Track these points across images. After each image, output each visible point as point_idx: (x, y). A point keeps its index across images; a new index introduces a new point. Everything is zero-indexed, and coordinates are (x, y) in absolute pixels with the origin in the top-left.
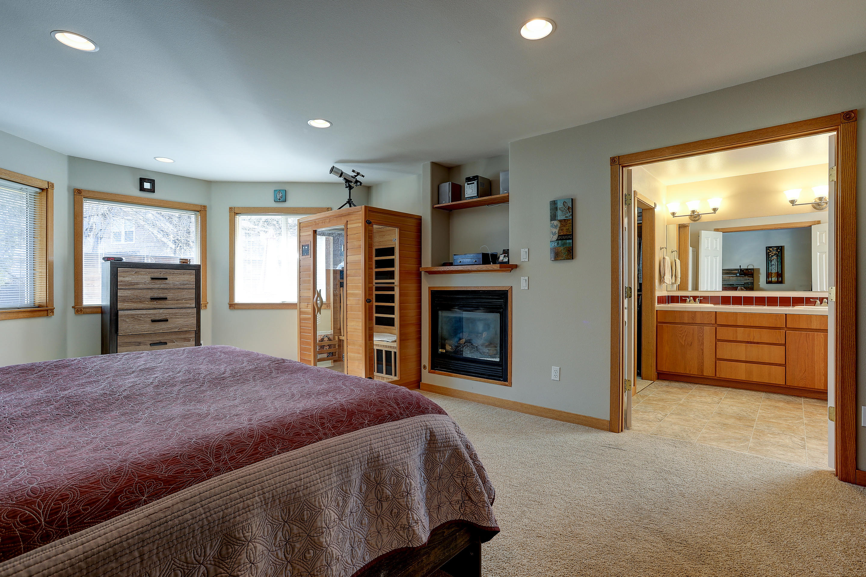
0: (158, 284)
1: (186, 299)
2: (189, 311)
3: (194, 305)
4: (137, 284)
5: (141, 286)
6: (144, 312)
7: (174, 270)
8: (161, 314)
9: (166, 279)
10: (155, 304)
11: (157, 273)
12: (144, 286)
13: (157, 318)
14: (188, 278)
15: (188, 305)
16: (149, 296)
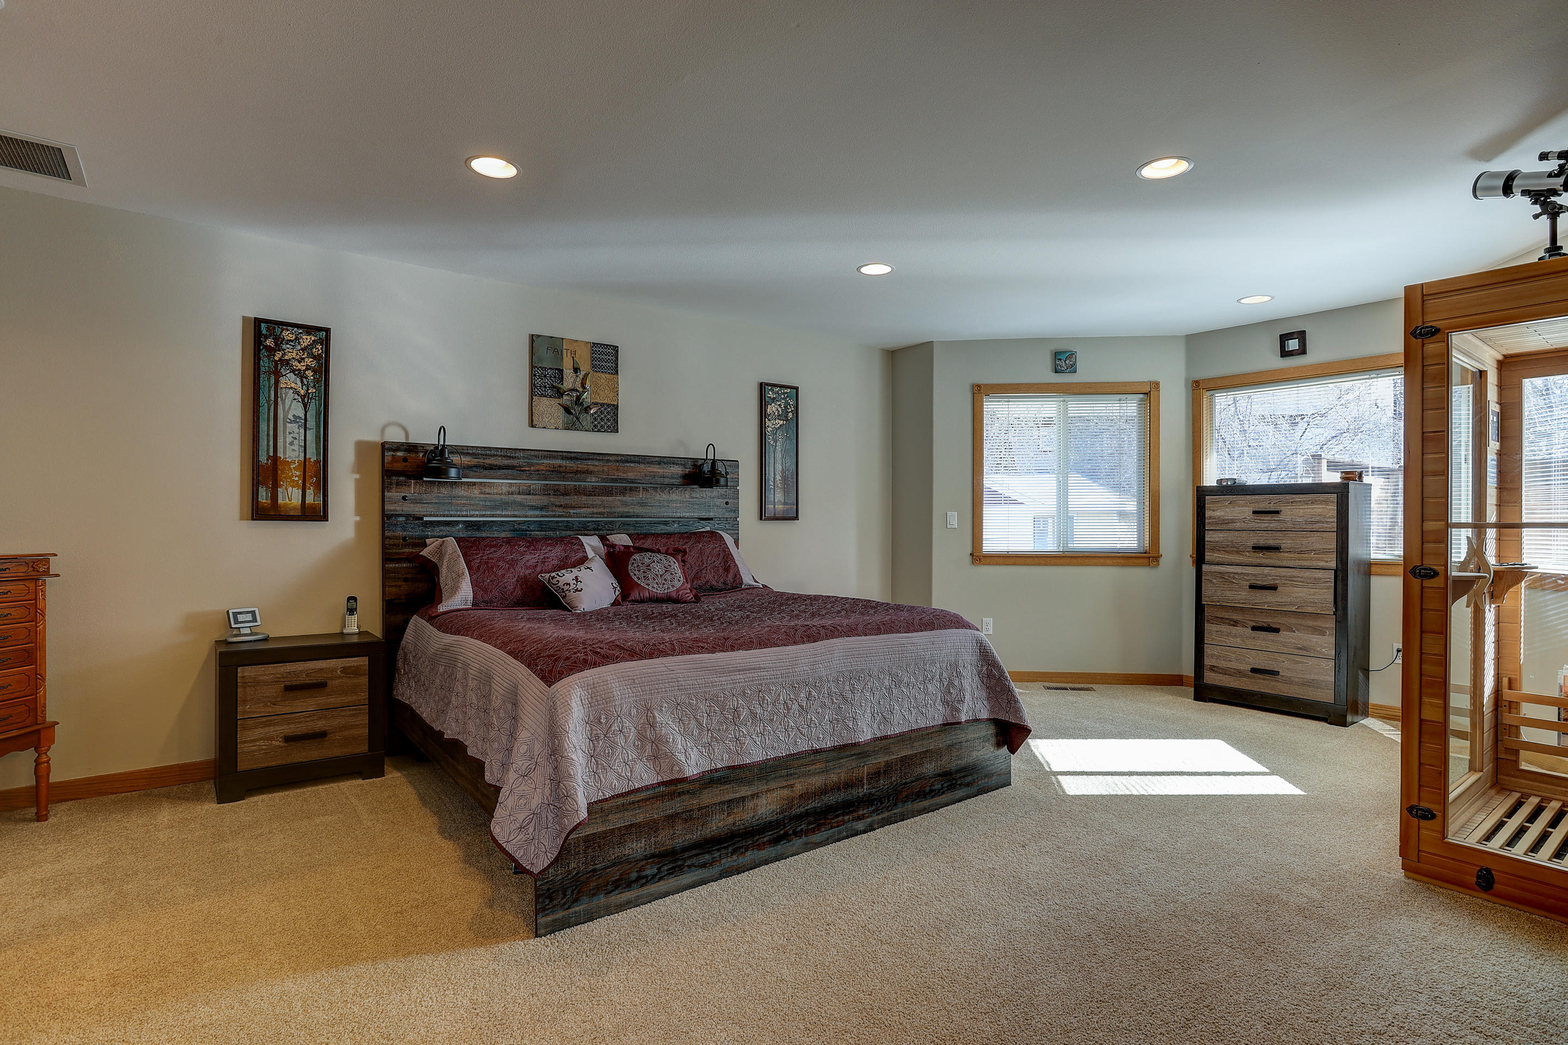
0: (1266, 522)
1: (1317, 552)
2: (1319, 574)
3: (1333, 564)
4: (1233, 521)
5: (1238, 525)
6: (1239, 569)
7: (1294, 496)
8: (1266, 576)
9: (1277, 512)
10: (1260, 557)
11: (1264, 503)
12: (1244, 526)
13: (1260, 583)
14: (1320, 510)
15: (1321, 564)
16: (1251, 543)
